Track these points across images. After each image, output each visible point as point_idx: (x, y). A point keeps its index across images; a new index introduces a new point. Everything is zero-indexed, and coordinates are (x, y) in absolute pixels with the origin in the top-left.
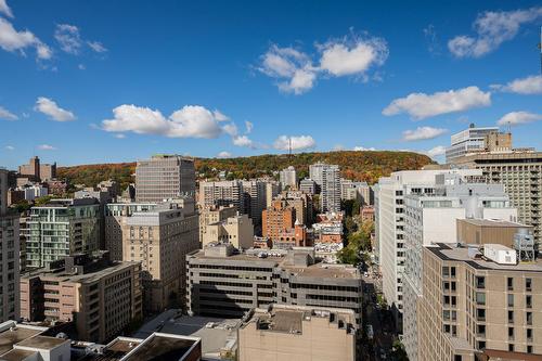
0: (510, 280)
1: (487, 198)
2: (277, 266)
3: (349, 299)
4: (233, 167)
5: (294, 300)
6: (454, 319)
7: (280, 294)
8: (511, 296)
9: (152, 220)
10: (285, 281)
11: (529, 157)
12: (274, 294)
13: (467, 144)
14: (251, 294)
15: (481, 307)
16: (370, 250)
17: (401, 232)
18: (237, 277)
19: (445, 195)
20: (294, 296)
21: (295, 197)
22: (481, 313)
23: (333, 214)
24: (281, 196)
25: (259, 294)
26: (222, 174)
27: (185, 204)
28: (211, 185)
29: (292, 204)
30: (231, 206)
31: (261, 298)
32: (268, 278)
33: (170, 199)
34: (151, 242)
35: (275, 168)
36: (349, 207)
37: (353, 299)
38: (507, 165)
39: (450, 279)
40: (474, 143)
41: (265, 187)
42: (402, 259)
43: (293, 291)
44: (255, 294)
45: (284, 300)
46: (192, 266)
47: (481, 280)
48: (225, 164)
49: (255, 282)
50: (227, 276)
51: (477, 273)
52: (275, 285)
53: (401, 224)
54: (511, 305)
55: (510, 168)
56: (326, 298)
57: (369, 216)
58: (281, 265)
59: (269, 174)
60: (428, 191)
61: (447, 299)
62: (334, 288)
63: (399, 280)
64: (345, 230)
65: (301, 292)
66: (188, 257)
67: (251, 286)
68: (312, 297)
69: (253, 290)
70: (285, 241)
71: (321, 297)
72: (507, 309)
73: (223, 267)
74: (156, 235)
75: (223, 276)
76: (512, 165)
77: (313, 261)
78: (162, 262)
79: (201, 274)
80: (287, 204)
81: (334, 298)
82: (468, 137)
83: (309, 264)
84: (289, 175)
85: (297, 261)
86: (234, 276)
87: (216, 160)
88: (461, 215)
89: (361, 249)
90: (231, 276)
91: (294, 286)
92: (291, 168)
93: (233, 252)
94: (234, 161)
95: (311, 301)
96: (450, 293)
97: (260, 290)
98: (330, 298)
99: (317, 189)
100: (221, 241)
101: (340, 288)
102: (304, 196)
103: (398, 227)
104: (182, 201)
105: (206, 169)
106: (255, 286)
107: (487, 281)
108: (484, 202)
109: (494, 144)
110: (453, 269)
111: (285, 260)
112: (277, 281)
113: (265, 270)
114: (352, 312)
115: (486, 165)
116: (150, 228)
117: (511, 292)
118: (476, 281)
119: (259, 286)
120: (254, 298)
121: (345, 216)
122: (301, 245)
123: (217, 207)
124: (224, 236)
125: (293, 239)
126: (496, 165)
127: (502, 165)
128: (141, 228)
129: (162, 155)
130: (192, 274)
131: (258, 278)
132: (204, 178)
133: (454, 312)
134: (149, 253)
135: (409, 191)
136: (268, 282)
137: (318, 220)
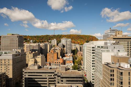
0: (129, 73)
1: (119, 49)
2: (55, 71)
3: (79, 81)
4: (35, 39)
5: (62, 82)
6: (113, 85)
7: (57, 81)
8: (129, 77)
9: (9, 57)
10: (59, 76)
11: (127, 38)
12: (55, 81)
13: (109, 34)
14: (46, 81)
15: (121, 81)
16: (81, 65)
17: (94, 60)
18: (42, 76)
19: (108, 48)
20: (62, 81)
21: (57, 49)
22: (122, 83)
23: (69, 54)
24: (53, 49)
25: (49, 81)
26: (31, 41)
27: (21, 51)
28: (28, 44)
29: (57, 51)
30: (37, 52)
31: (50, 82)
32: (52, 76)
33: (16, 50)
34: (9, 65)
35: (50, 39)
36: (74, 52)
37: (81, 81)
38: (121, 40)
39: (112, 73)
40: (111, 33)
41: (47, 45)
42: (94, 68)
43: (62, 79)
44: (48, 81)
45: (58, 82)
46: (25, 73)
47: (122, 73)
48: (32, 37)
49: (48, 77)
50: (38, 76)
51: (121, 71)
52: (55, 78)
53: (93, 57)
54: (129, 80)
55: (122, 41)
56: (72, 81)
57: (80, 55)
58: (57, 71)
59: (48, 41)
60: (102, 47)
61: (111, 79)
62: (75, 78)
63: (93, 74)
64: (73, 59)
65: (64, 80)
66: (23, 70)
67: (46, 78)
68: (68, 81)
69: (47, 80)
70: (57, 63)
71: (71, 81)
72: (128, 81)
73: (37, 73)
74: (11, 62)
75: (37, 76)
76: (123, 40)
77: (67, 69)
78: (13, 72)
79: (29, 75)
80: (55, 51)
81: (75, 81)
82: (109, 32)
83: (66, 70)
84: (54, 42)
85: (62, 70)
86: (40, 76)
87: (29, 36)
88: (113, 54)
89: (79, 65)
90: (39, 76)
91: (62, 78)
92: (55, 39)
93: (40, 67)
94: (35, 37)
95: (68, 82)
96: (112, 77)
97: (50, 80)
98: (74, 81)
99: (64, 46)
100: (35, 64)
101: (77, 78)
102: (60, 49)
103: (92, 58)
104: (20, 50)
105: (25, 39)
106: (48, 78)
107: (123, 73)
108: (118, 51)
109: (118, 34)
110: (113, 70)
111: (58, 69)
112: (56, 76)
113: (51, 73)
114: (82, 85)
115: (116, 40)
116: (9, 60)
117: (129, 76)
118: (120, 73)
119: (49, 78)
120: (47, 82)
121: (73, 55)
122: (62, 64)
123: (32, 52)
124: (36, 62)
125: (59, 62)
126: (119, 40)
127: (120, 40)
128: (5, 60)
129: (11, 34)
130: (25, 75)
131: (49, 76)
132: (25, 42)
133: (113, 83)
134: (8, 69)
135: (97, 47)
136: (52, 77)
137: (65, 56)
